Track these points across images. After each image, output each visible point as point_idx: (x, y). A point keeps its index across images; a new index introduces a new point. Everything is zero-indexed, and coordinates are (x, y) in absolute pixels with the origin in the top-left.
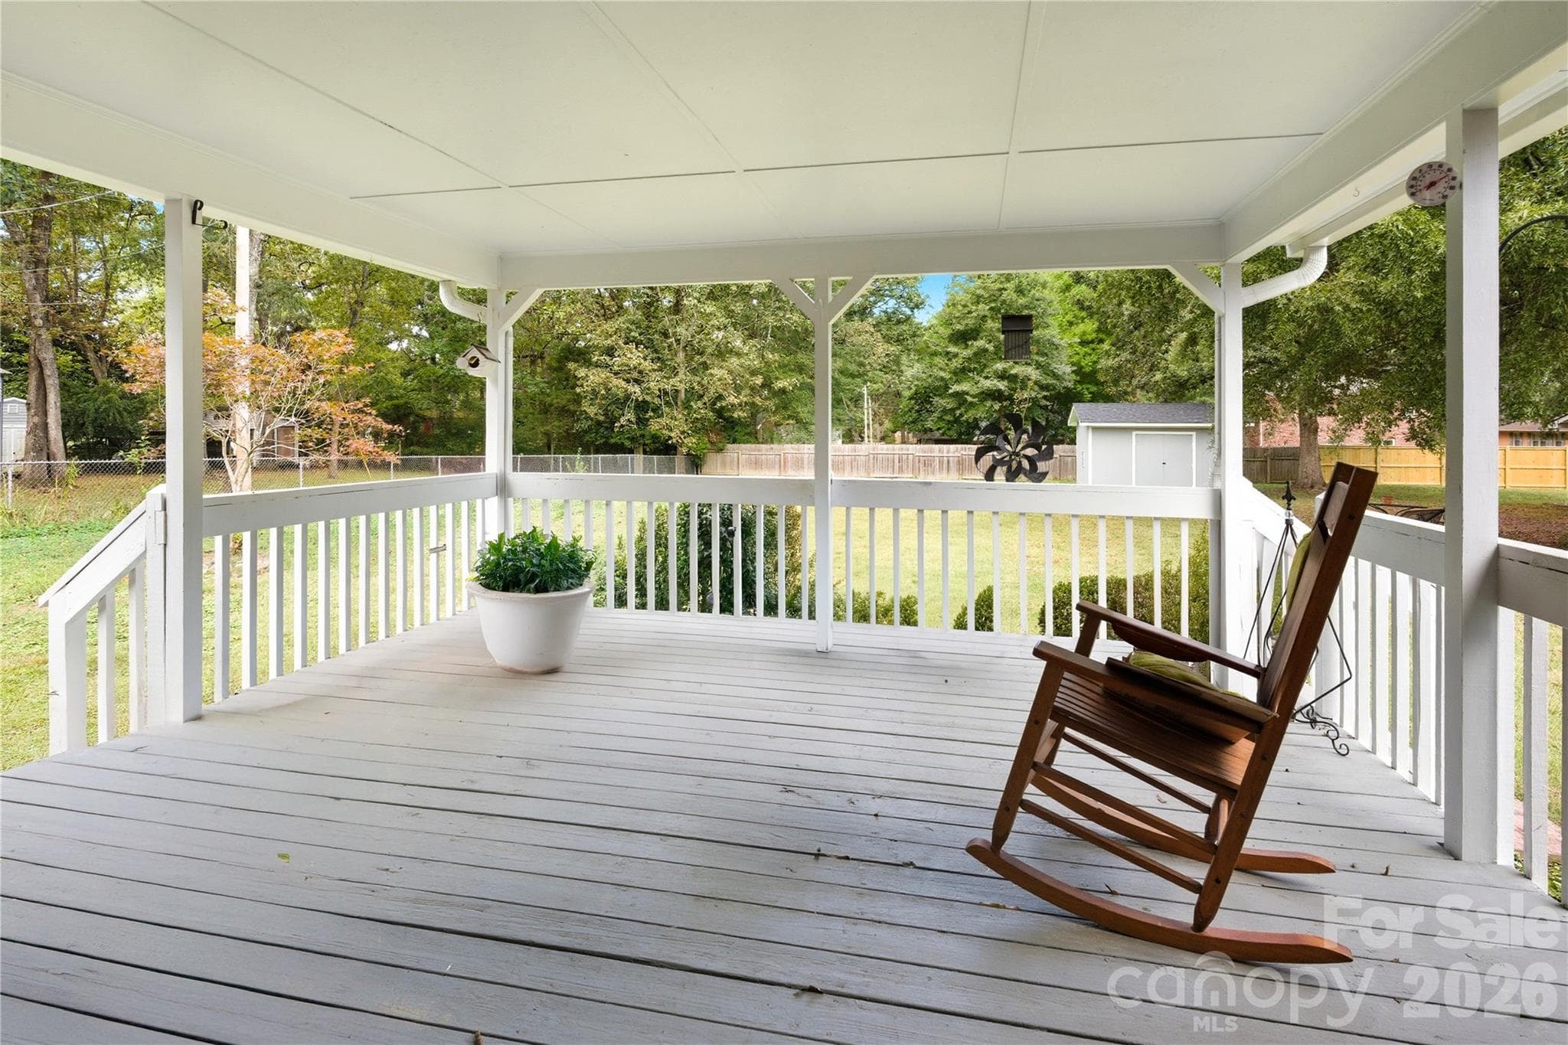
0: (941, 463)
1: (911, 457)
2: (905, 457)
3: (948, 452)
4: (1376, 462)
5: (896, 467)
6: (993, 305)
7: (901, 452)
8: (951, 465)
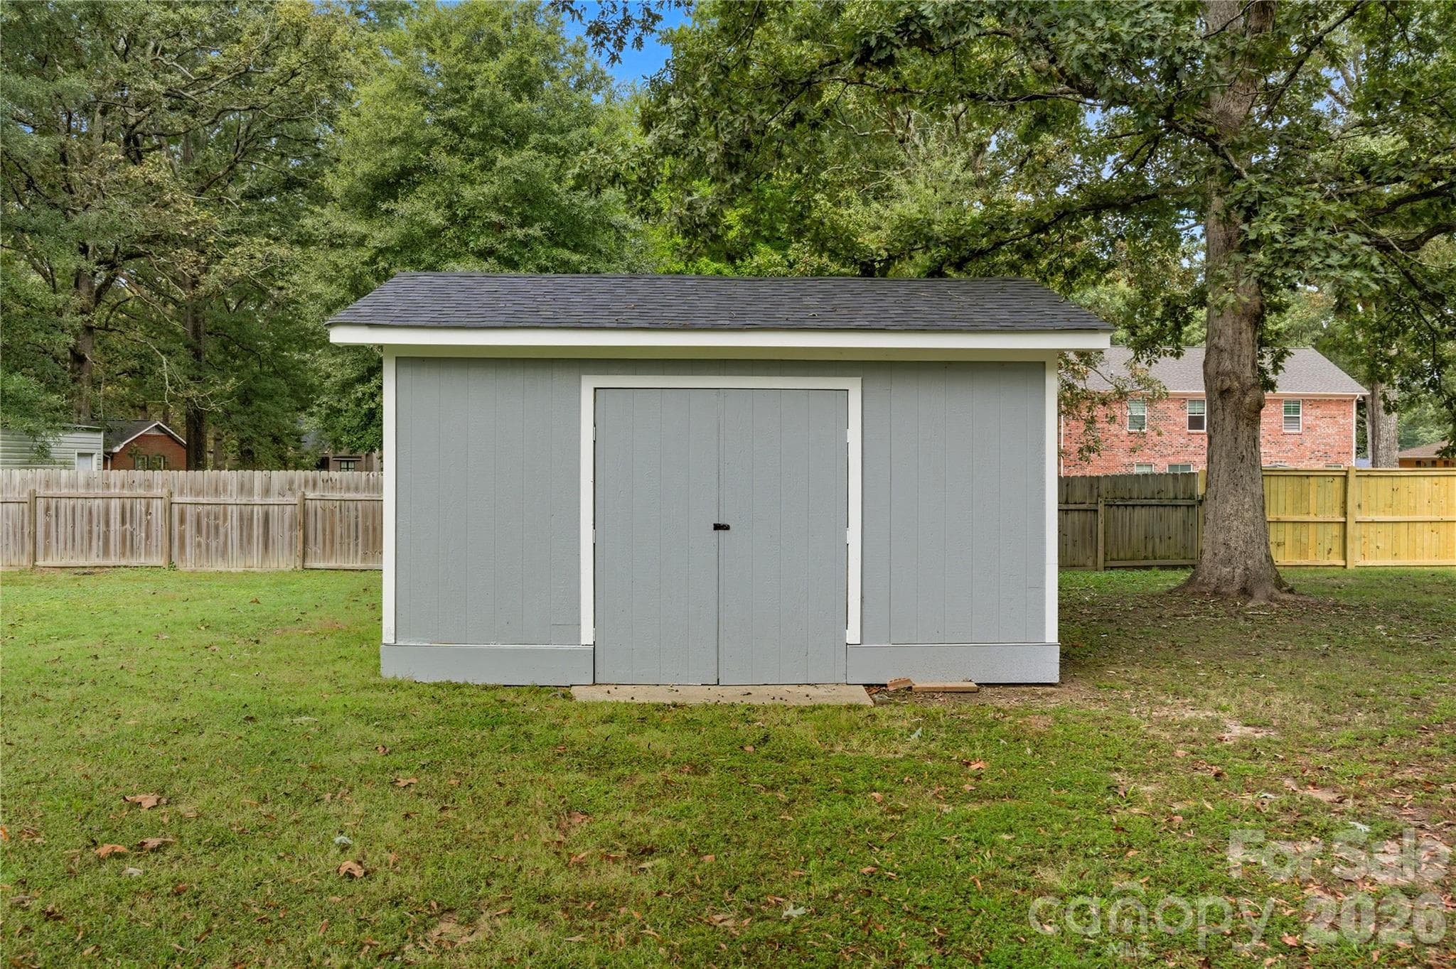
0: (246, 522)
1: (157, 505)
2: (140, 506)
3: (267, 491)
4: (1345, 514)
5: (115, 538)
6: (451, 113)
7: (126, 493)
8: (274, 529)
